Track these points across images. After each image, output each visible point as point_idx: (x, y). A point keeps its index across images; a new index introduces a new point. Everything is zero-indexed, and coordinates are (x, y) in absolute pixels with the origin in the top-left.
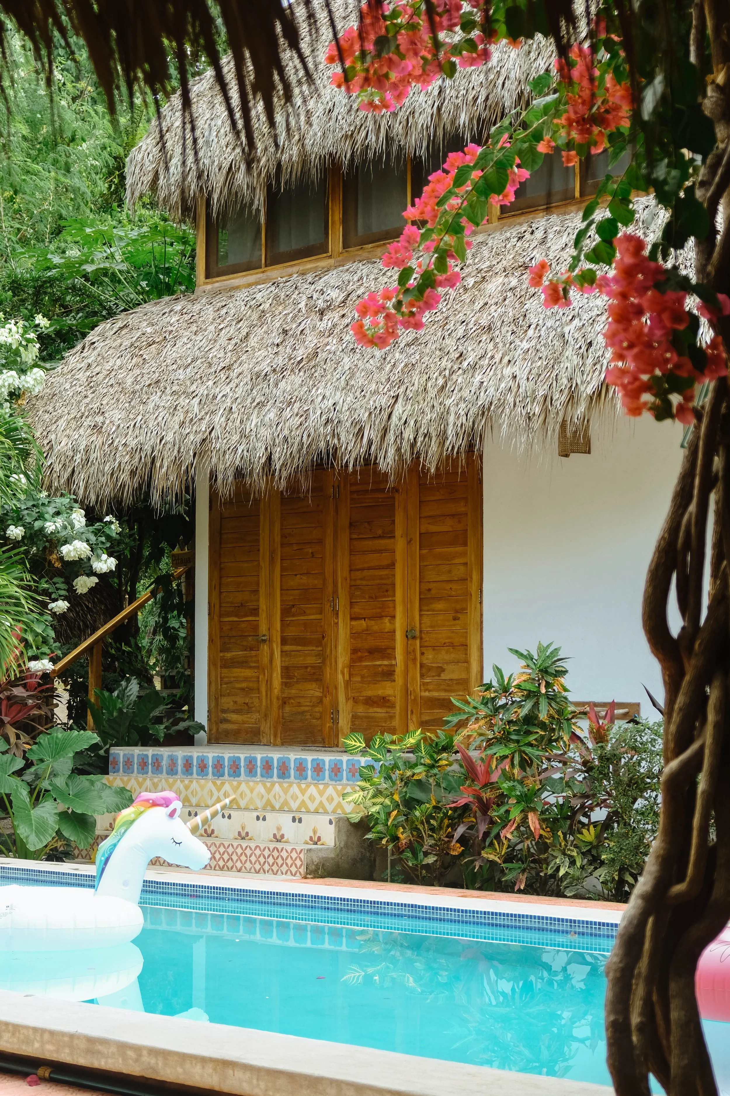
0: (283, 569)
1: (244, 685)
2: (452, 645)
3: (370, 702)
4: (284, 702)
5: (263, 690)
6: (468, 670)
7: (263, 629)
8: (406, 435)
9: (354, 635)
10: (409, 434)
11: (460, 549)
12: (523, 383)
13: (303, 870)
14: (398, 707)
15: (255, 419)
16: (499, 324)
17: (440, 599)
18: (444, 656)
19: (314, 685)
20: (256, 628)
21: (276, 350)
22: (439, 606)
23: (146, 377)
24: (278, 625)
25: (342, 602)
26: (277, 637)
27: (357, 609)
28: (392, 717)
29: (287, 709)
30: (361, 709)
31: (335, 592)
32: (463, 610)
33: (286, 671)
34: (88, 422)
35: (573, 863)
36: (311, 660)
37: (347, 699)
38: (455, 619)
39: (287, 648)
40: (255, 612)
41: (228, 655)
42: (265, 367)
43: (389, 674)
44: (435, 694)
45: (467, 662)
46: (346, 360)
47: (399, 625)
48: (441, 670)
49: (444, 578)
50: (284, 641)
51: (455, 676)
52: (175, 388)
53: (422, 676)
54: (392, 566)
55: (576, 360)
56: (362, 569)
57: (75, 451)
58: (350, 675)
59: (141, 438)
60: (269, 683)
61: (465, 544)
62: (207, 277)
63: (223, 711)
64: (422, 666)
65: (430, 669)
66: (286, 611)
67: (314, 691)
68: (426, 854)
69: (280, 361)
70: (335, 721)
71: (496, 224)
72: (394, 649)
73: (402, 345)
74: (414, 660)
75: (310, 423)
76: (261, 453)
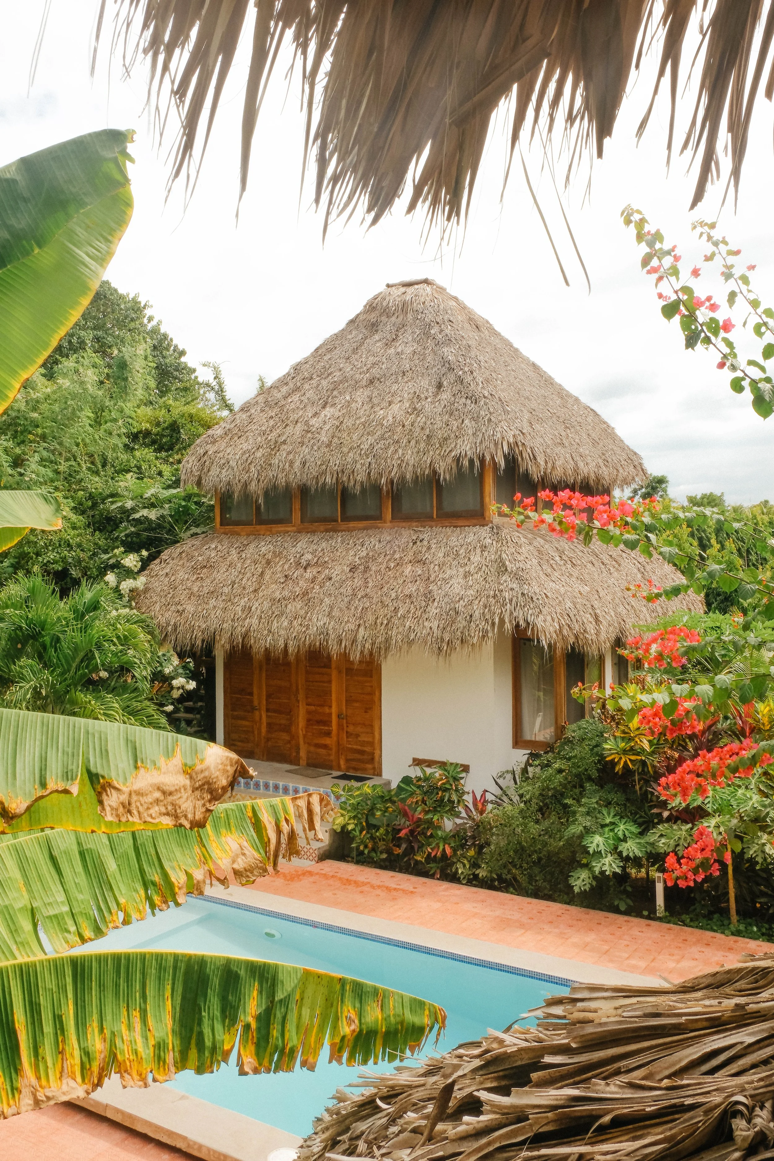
0: (267, 675)
1: (245, 729)
2: (364, 724)
3: (317, 746)
4: (268, 740)
5: (256, 733)
6: (374, 738)
7: (256, 703)
8: (367, 646)
9: (309, 712)
10: (368, 646)
11: (369, 679)
12: (435, 631)
13: (316, 859)
14: (334, 750)
15: (275, 624)
16: (415, 594)
17: (357, 701)
18: (359, 729)
19: (285, 734)
20: (251, 701)
21: (282, 586)
22: (357, 705)
23: (205, 588)
24: (264, 702)
25: (301, 696)
26: (264, 707)
27: (310, 700)
28: (329, 755)
29: (270, 743)
30: (312, 749)
31: (297, 689)
32: (370, 708)
33: (269, 725)
34: (173, 608)
35: (464, 866)
36: (283, 722)
37: (305, 743)
38: (366, 712)
39: (269, 714)
40: (251, 694)
41: (235, 713)
42: (277, 595)
43: (328, 734)
44: (355, 747)
45: (373, 733)
46: (326, 599)
47: (334, 710)
48: (357, 736)
49: (360, 691)
50: (268, 710)
51: (366, 739)
52: (224, 597)
53: (347, 737)
54: (330, 682)
55: (464, 623)
56: (313, 682)
57: (168, 624)
58: (306, 732)
59: (208, 623)
60: (259, 729)
61: (371, 677)
62: (221, 525)
63: (233, 740)
64: (347, 732)
65: (351, 734)
66: (269, 696)
67: (285, 736)
68: (381, 853)
69: (286, 593)
70: (298, 753)
71: (389, 524)
72: (331, 722)
73: (359, 597)
74: (343, 729)
75: (310, 632)
76: (281, 644)
